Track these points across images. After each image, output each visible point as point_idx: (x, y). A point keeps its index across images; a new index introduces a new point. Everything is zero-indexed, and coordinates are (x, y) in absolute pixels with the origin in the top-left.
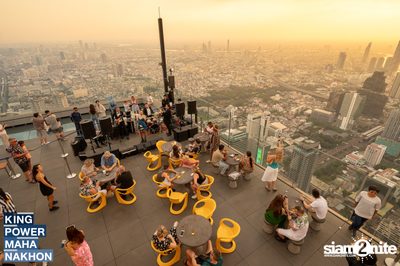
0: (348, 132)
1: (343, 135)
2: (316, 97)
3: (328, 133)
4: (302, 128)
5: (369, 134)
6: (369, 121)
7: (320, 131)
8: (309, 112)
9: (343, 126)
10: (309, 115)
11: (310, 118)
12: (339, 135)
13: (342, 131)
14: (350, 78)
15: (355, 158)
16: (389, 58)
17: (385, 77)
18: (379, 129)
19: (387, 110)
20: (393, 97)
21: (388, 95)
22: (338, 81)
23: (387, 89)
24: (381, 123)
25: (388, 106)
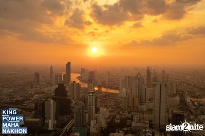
0: (55, 130)
1: (52, 134)
2: (25, 109)
5: (67, 127)
6: (65, 118)
9: (50, 127)
14: (46, 90)
16: (64, 75)
17: (65, 87)
18: (72, 122)
19: (73, 108)
20: (73, 99)
21: (70, 98)
22: (39, 93)
23: (68, 94)
24: (72, 117)
25: (72, 105)
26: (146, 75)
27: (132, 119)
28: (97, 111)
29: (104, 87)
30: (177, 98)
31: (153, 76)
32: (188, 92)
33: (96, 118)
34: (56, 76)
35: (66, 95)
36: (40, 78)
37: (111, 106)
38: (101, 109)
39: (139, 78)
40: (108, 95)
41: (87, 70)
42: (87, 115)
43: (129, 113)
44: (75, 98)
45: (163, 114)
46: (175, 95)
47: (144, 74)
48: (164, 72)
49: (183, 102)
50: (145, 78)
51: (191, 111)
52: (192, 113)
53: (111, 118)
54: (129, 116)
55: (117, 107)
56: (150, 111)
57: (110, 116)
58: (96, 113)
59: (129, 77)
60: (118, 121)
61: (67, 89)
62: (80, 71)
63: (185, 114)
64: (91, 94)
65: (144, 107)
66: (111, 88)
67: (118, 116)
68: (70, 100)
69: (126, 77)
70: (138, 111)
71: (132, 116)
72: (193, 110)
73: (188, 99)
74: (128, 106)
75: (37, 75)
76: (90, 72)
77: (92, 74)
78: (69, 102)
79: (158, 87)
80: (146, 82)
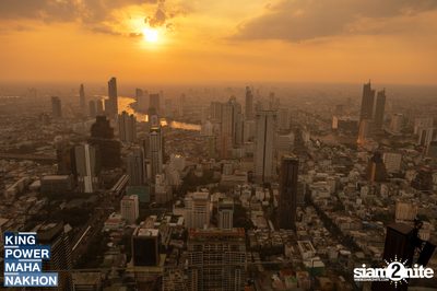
0: (96, 193)
1: (92, 200)
2: (39, 161)
3: (73, 204)
4: (33, 211)
5: (117, 187)
6: (112, 173)
7: (62, 206)
8: (37, 184)
9: (88, 189)
10: (39, 189)
11: (40, 192)
12: (87, 201)
13: (88, 196)
14: (74, 127)
15: (114, 222)
16: (106, 101)
17: (108, 122)
18: (125, 178)
19: (125, 155)
20: (124, 141)
21: (118, 140)
22: (62, 133)
23: (116, 133)
24: (125, 171)
25: (123, 151)
26: (244, 100)
27: (221, 170)
28: (166, 159)
29: (177, 121)
30: (291, 136)
31: (255, 102)
32: (308, 126)
33: (164, 171)
34: (92, 103)
35: (112, 136)
36: (63, 106)
37: (188, 151)
38: (172, 156)
39: (232, 105)
40: (182, 134)
41: (146, 92)
42: (148, 166)
43: (217, 161)
44: (127, 139)
45: (269, 162)
46: (288, 132)
47: (241, 99)
48: (272, 95)
49: (299, 141)
50: (243, 105)
51: (309, 155)
52: (311, 157)
53: (188, 170)
54: (218, 165)
55: (198, 152)
56: (250, 156)
57: (187, 167)
58: (164, 163)
59: (217, 103)
60: (200, 174)
61: (112, 125)
62: (134, 93)
63: (301, 160)
64: (154, 133)
65: (241, 152)
66: (188, 122)
67: (199, 166)
68: (119, 143)
69: (212, 103)
70: (230, 157)
71: (222, 165)
72: (312, 154)
73: (307, 137)
74: (216, 151)
75: (56, 101)
76: (151, 96)
77: (155, 98)
78: (118, 146)
79: (262, 120)
80: (243, 111)
